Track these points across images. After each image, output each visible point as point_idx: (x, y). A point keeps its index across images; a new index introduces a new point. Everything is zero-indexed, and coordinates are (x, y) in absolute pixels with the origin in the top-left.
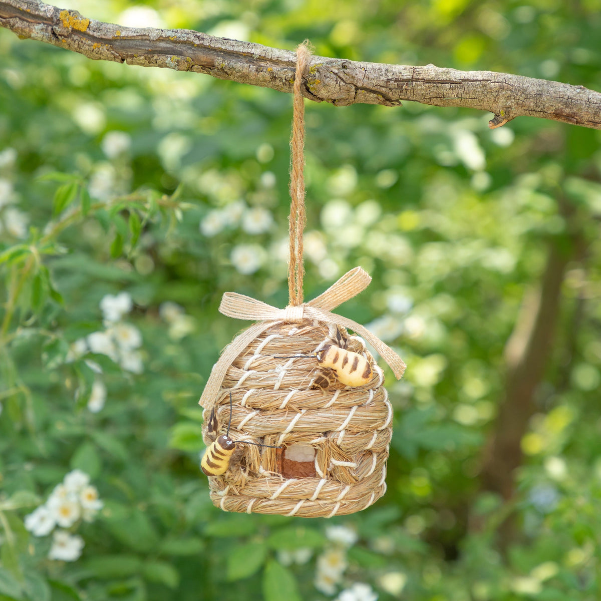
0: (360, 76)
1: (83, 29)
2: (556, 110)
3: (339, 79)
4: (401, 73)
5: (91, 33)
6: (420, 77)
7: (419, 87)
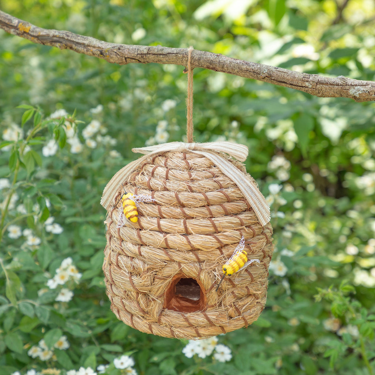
0: (127, 53)
1: (27, 31)
2: (207, 66)
3: (117, 55)
4: (143, 51)
5: (30, 33)
6: (151, 53)
7: (151, 57)
